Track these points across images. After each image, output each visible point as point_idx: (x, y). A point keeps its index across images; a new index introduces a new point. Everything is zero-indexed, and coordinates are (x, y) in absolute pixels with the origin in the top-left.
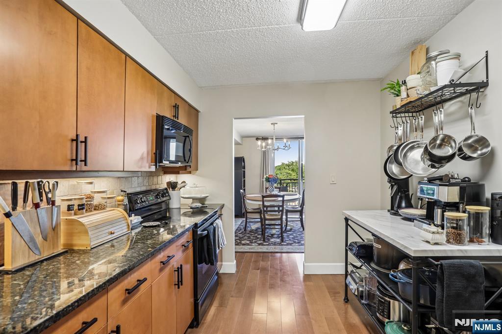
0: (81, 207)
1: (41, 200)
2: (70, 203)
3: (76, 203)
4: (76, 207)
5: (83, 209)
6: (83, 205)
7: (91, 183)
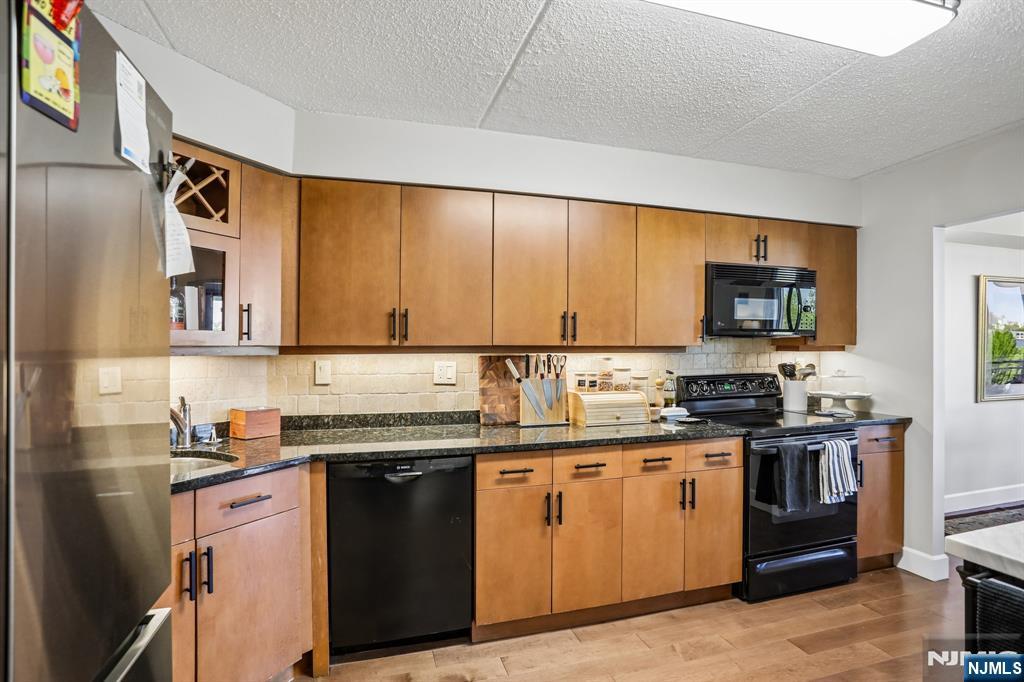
0: (593, 384)
1: (549, 372)
2: (581, 378)
3: (588, 379)
4: (587, 384)
5: (595, 386)
6: (595, 382)
7: (608, 359)
